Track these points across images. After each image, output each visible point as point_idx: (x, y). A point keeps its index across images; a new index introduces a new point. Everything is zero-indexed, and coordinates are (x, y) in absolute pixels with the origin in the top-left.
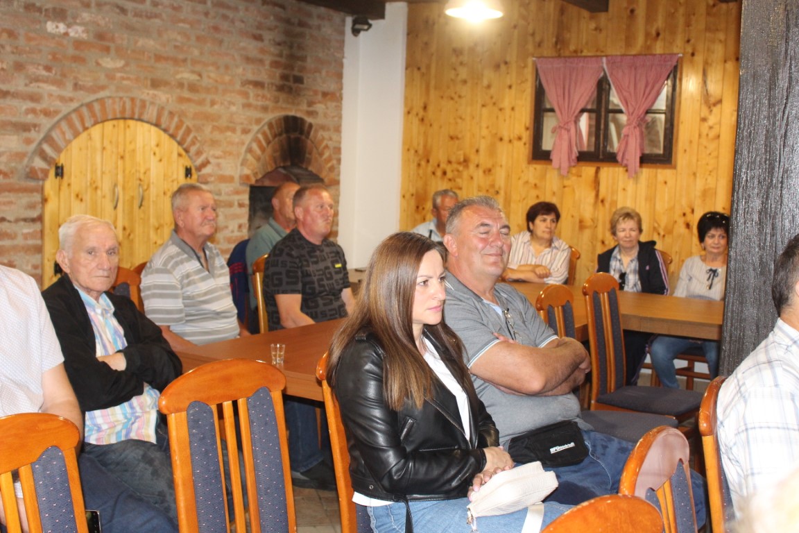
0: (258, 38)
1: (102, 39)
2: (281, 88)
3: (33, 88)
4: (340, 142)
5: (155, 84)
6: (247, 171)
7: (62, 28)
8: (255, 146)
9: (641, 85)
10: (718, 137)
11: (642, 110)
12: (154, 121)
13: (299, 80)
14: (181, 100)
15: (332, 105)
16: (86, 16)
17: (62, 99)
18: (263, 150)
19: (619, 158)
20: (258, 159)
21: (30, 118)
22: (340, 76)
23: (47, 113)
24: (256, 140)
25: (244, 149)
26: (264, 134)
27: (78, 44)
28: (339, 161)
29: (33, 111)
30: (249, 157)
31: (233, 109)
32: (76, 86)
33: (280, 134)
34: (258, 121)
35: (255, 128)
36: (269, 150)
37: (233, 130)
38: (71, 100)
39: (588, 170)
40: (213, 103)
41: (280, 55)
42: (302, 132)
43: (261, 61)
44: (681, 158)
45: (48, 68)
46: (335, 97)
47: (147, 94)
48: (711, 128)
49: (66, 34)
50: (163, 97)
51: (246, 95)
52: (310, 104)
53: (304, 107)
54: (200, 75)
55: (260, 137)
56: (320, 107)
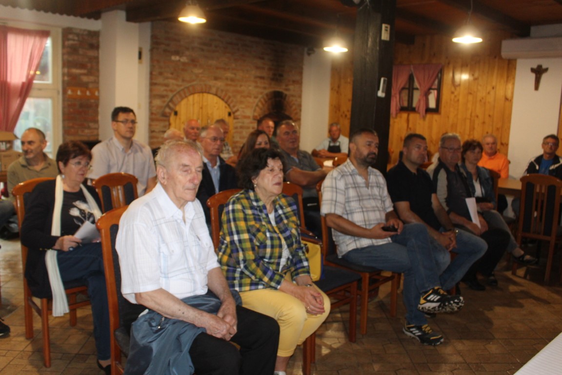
0: (262, 58)
1: (194, 62)
2: (272, 79)
3: (166, 81)
4: (301, 102)
5: (216, 79)
6: (256, 114)
7: (177, 58)
8: (260, 104)
9: (427, 77)
10: (458, 100)
11: (427, 88)
12: (214, 93)
13: (281, 75)
14: (227, 85)
15: (297, 86)
16: (187, 53)
17: (178, 85)
18: (263, 105)
19: (417, 109)
20: (261, 109)
21: (165, 93)
22: (301, 73)
23: (172, 91)
24: (260, 101)
25: (254, 105)
26: (264, 99)
27: (184, 64)
28: (300, 110)
29: (166, 90)
30: (257, 108)
31: (250, 88)
32: (183, 81)
33: (272, 99)
34: (261, 93)
35: (260, 96)
36: (266, 106)
37: (250, 97)
38: (181, 86)
39: (405, 115)
40: (241, 86)
41: (273, 65)
42: (282, 97)
43: (264, 68)
44: (443, 110)
45: (172, 74)
46: (299, 83)
47: (212, 83)
48: (455, 96)
49: (179, 61)
50: (219, 84)
51: (256, 82)
52: (287, 85)
53: (284, 87)
54: (235, 74)
55: (262, 100)
56: (291, 87)
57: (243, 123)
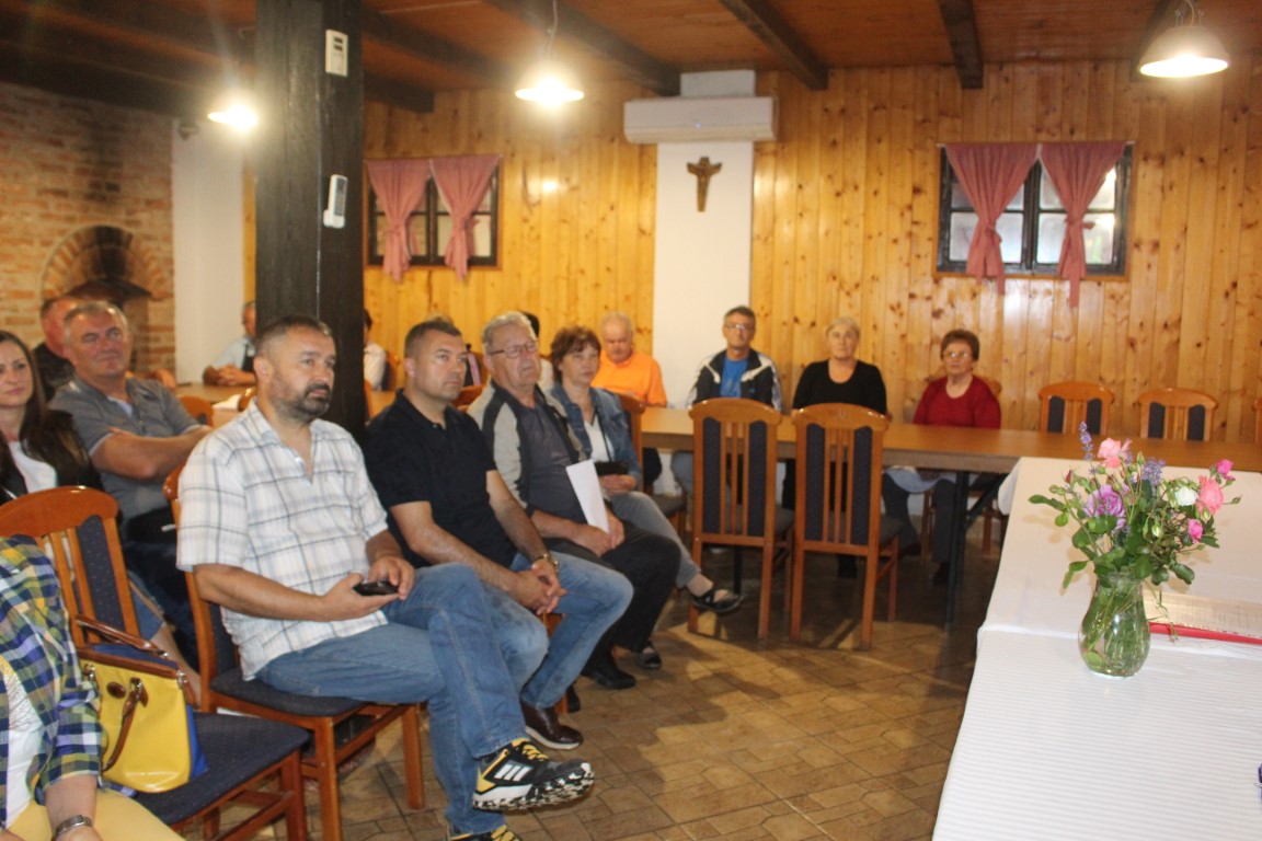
0: (58, 144)
2: (90, 197)
4: (171, 252)
6: (49, 286)
8: (59, 260)
9: (465, 186)
10: (539, 237)
11: (468, 210)
13: (114, 188)
15: (159, 214)
18: (69, 263)
19: (447, 261)
20: (63, 273)
22: (167, 183)
24: (59, 252)
25: (44, 262)
26: (69, 246)
28: (172, 273)
30: (52, 271)
31: (29, 219)
33: (91, 246)
34: (62, 232)
35: (59, 240)
36: (77, 264)
37: (30, 243)
39: (421, 275)
41: (88, 161)
42: (119, 242)
43: (62, 169)
44: (506, 258)
46: (163, 205)
48: (532, 228)
51: (44, 205)
52: (131, 212)
53: (123, 216)
55: (65, 250)
56: (143, 216)
57: (15, 310)
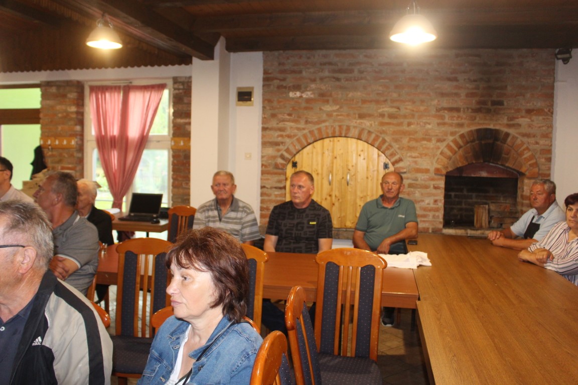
0: (454, 79)
1: (324, 97)
2: (477, 110)
3: (281, 125)
5: (361, 116)
6: (439, 166)
7: (298, 94)
8: (448, 152)
12: (357, 137)
13: (501, 103)
14: (382, 124)
16: (313, 86)
17: (298, 129)
18: (455, 153)
20: (450, 158)
21: (280, 139)
23: (289, 136)
24: (448, 146)
25: (437, 153)
26: (455, 141)
27: (308, 101)
29: (282, 136)
30: (441, 157)
31: (429, 127)
32: (307, 122)
33: (473, 141)
34: (452, 134)
35: (449, 139)
36: (461, 152)
37: (429, 140)
38: (304, 129)
40: (409, 124)
41: (477, 88)
42: (496, 139)
43: (457, 95)
45: (290, 115)
46: (545, 113)
47: (355, 122)
49: (301, 97)
50: (367, 123)
51: (442, 117)
52: (511, 119)
53: (504, 122)
54: (398, 108)
55: (453, 145)
56: (524, 121)
57: (416, 179)
